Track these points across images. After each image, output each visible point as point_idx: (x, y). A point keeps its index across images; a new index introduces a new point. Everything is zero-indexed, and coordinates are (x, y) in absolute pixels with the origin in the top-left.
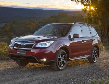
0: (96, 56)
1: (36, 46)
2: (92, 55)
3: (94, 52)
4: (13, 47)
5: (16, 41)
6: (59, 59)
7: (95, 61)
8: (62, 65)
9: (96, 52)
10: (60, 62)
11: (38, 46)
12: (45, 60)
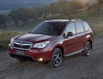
0: (89, 49)
1: (33, 47)
2: (85, 49)
3: (87, 46)
4: (13, 47)
5: (15, 42)
6: (55, 57)
7: (88, 55)
8: (57, 62)
9: (89, 45)
10: (55, 60)
11: (35, 47)
12: (41, 59)
